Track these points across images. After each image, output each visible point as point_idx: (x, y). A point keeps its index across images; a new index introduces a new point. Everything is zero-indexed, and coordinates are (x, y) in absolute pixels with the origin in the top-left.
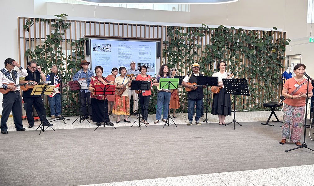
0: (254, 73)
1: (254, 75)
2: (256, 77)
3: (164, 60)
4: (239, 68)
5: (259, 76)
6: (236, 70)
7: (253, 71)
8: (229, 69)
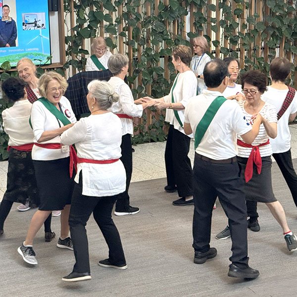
0: (277, 33)
1: (277, 40)
2: (281, 43)
3: (67, 16)
4: (244, 26)
5: (287, 42)
6: (237, 30)
7: (275, 31)
8: (221, 29)
